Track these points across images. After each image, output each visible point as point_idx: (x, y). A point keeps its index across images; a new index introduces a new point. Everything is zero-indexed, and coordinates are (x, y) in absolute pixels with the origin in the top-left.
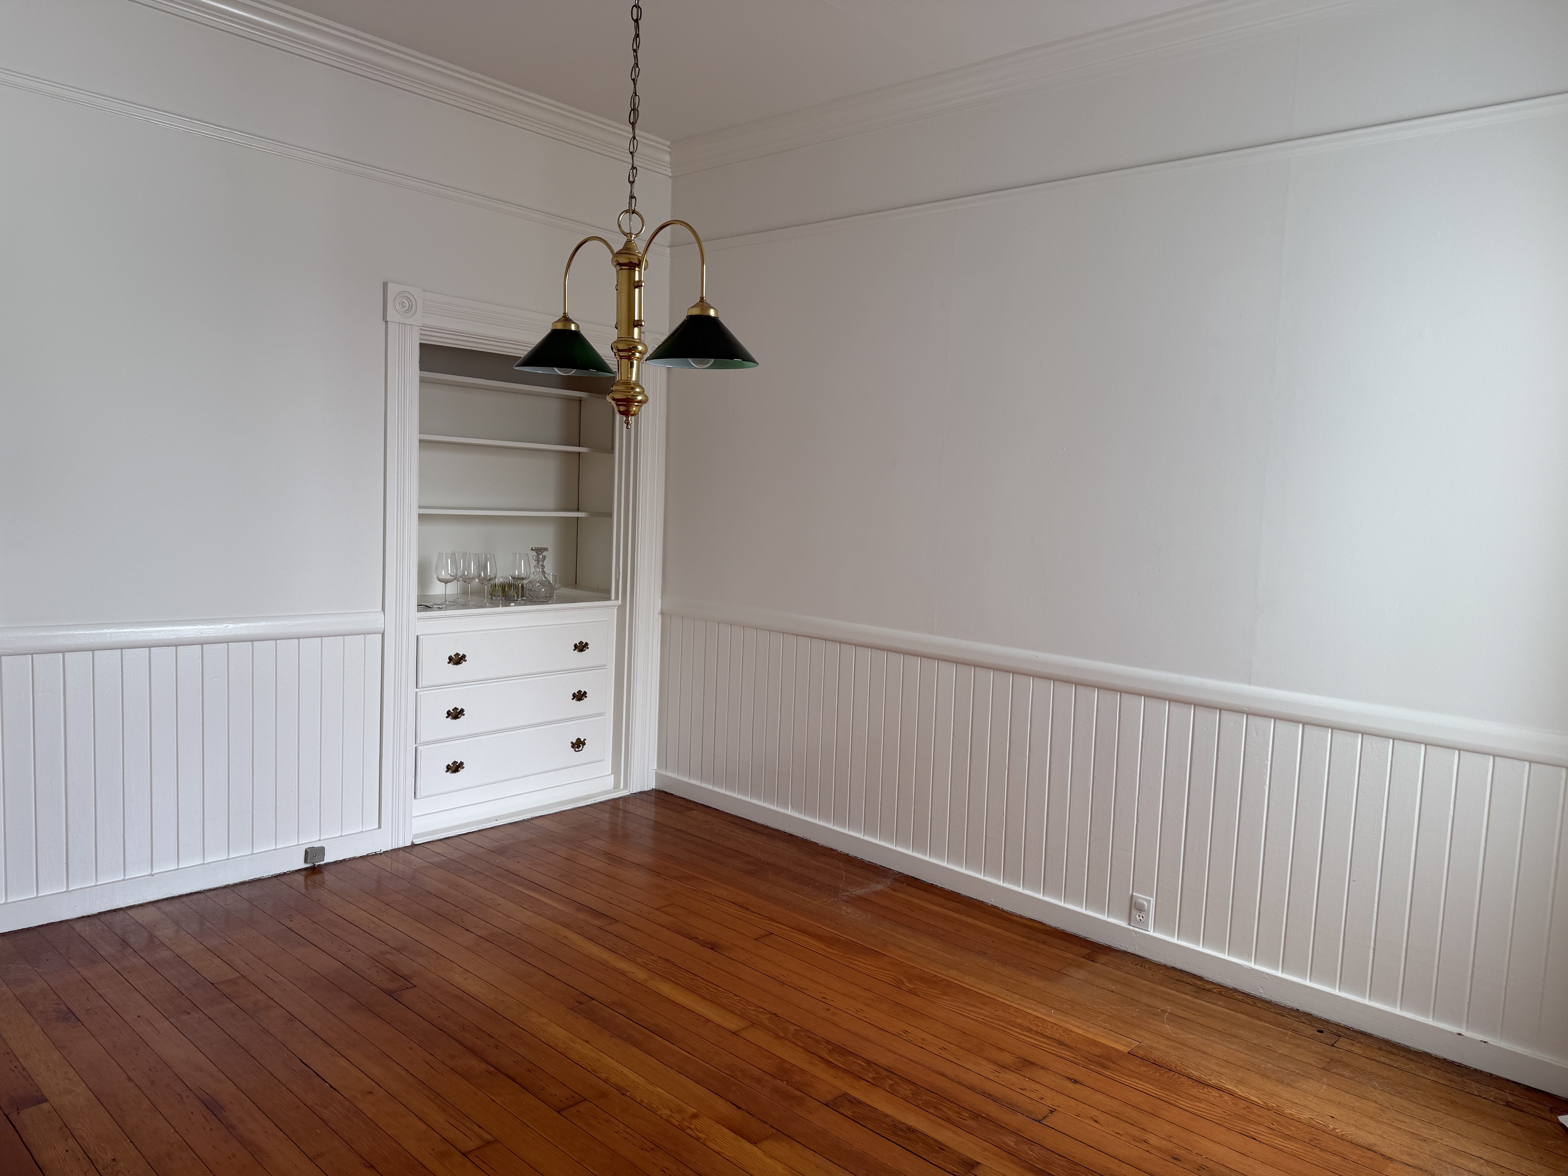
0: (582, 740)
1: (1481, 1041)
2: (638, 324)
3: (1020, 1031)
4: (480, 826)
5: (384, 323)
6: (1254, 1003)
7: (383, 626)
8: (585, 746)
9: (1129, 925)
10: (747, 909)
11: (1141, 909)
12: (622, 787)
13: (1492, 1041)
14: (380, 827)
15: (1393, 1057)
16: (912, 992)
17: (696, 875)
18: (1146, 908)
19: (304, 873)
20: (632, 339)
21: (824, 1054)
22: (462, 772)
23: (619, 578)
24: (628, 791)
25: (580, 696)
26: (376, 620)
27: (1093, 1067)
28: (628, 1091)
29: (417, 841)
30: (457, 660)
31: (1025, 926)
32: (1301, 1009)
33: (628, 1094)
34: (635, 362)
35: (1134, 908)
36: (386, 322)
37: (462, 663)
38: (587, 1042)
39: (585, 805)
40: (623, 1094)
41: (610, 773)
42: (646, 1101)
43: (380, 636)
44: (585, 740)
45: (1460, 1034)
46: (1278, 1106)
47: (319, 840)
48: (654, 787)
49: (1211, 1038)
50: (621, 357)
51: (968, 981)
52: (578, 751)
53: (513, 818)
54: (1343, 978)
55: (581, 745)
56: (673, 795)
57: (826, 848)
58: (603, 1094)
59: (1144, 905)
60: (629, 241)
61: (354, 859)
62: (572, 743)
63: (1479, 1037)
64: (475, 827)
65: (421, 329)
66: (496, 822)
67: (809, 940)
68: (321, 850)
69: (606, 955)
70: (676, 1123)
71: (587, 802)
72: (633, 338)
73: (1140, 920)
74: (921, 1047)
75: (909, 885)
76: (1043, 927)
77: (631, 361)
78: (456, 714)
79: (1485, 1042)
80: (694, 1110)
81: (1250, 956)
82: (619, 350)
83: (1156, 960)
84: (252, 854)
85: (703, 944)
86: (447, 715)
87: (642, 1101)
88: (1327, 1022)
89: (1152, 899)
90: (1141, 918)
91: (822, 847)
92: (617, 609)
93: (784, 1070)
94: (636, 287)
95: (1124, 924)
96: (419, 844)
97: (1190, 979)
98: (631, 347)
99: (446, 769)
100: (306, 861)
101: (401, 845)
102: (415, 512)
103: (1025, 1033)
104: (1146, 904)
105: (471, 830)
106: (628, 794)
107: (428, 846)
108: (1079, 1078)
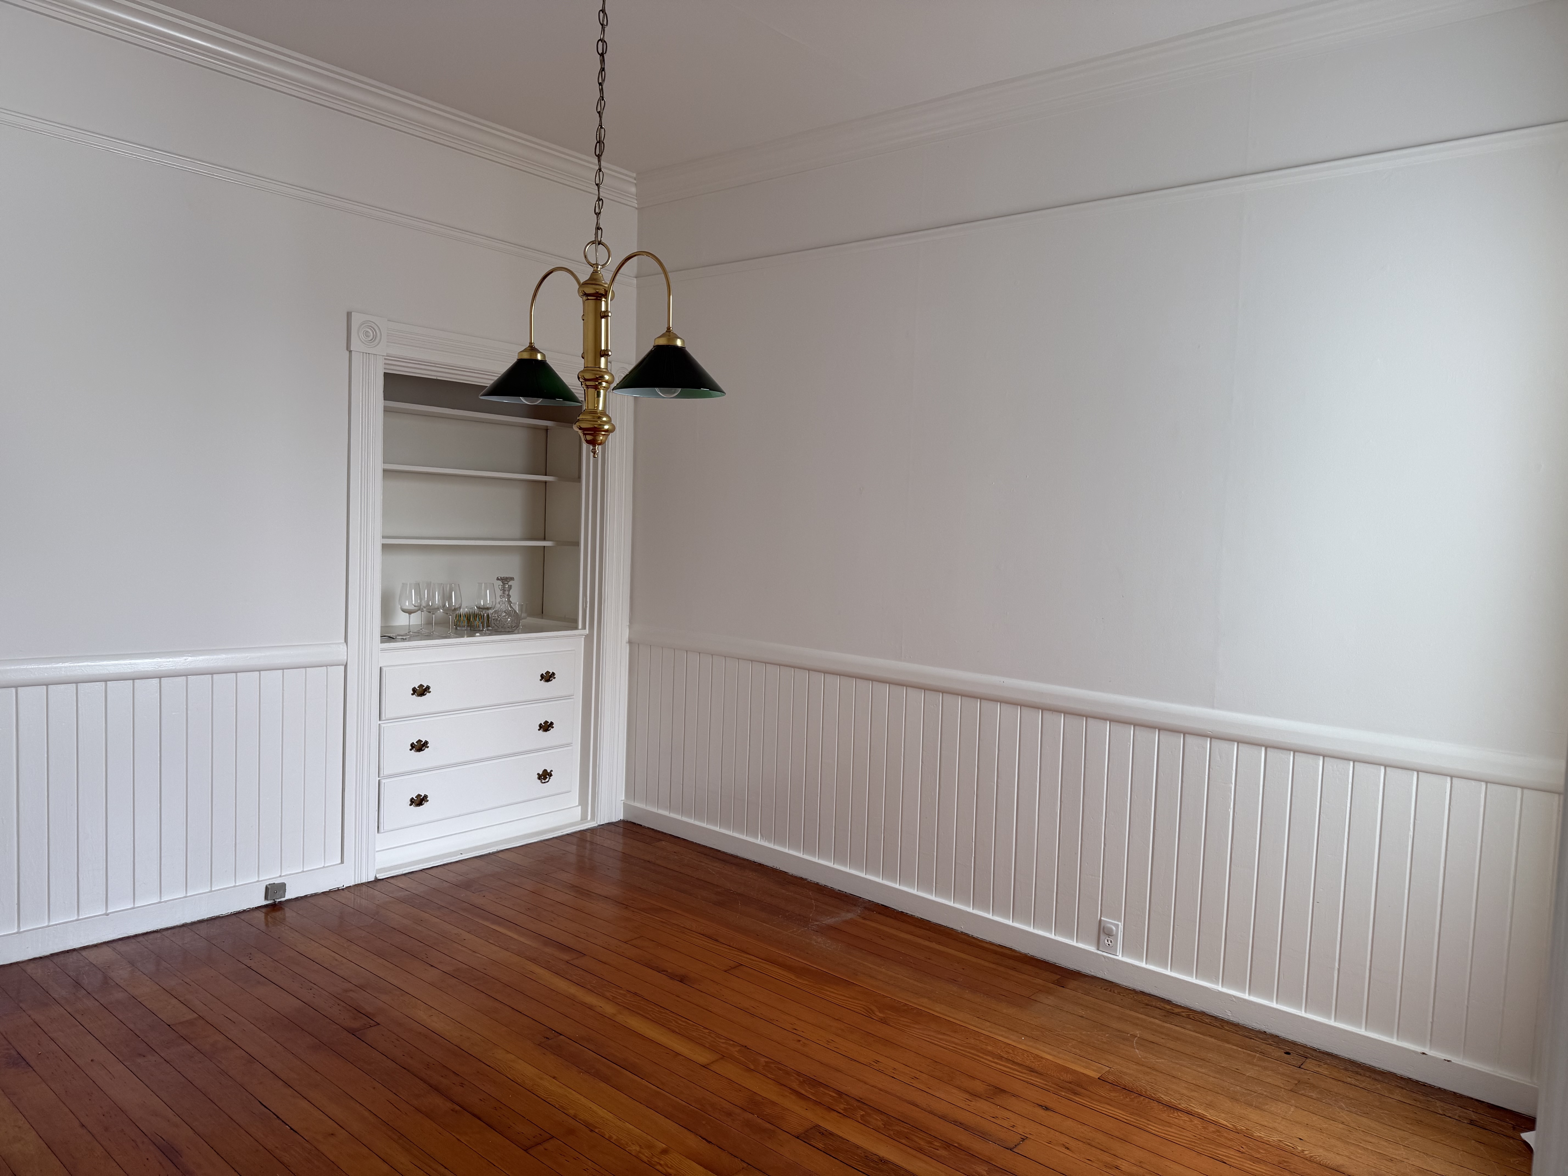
0: (549, 771)
1: (1445, 1060)
2: (605, 354)
3: (990, 1059)
4: (445, 860)
5: (348, 353)
6: (1222, 1026)
7: (346, 657)
8: (551, 777)
9: (1098, 949)
10: (717, 941)
11: (1109, 934)
12: (589, 818)
13: (1455, 1060)
14: (342, 862)
15: (1359, 1077)
16: (884, 1021)
17: (664, 906)
18: (1114, 933)
19: (264, 910)
20: (598, 369)
21: (795, 1086)
22: (426, 805)
23: (586, 607)
24: (595, 822)
25: (546, 727)
26: (339, 652)
27: (1063, 1094)
28: (596, 1127)
29: (380, 876)
30: (421, 691)
31: (996, 953)
32: (1268, 1031)
33: (597, 1131)
34: (602, 391)
35: (1103, 933)
36: (350, 352)
37: (426, 694)
38: (554, 1078)
39: (551, 837)
40: (592, 1131)
41: (577, 804)
42: (615, 1137)
43: (343, 667)
44: (552, 771)
45: (1424, 1053)
46: (1247, 1129)
47: (280, 876)
48: (622, 818)
49: (1180, 1062)
50: (588, 387)
51: (939, 1009)
52: (545, 783)
53: (477, 852)
54: (1309, 1000)
55: (547, 776)
56: (641, 825)
57: (796, 877)
58: (571, 1132)
59: (1112, 929)
60: (595, 272)
61: (316, 895)
62: (538, 774)
63: (1442, 1055)
64: (439, 861)
65: (385, 359)
66: (462, 855)
67: (780, 971)
68: (282, 887)
69: (573, 990)
70: (645, 1159)
71: (553, 835)
72: (600, 368)
73: (1109, 945)
74: (893, 1077)
75: (879, 913)
76: (1013, 953)
77: (598, 390)
78: (420, 746)
79: (1448, 1061)
80: (664, 1145)
81: (1217, 978)
82: (586, 380)
83: (1125, 984)
84: (211, 891)
85: (672, 976)
86: (411, 748)
87: (611, 1137)
88: (1294, 1043)
90: (1110, 943)
91: (792, 876)
92: (585, 638)
93: (754, 1104)
94: (602, 317)
95: (1092, 949)
96: (383, 879)
97: (1159, 1003)
98: (597, 376)
99: (410, 803)
100: (266, 898)
101: (364, 881)
102: (379, 542)
103: (996, 1060)
104: (1114, 928)
105: (436, 864)
106: (596, 825)
107: (392, 881)
108: (1049, 1105)
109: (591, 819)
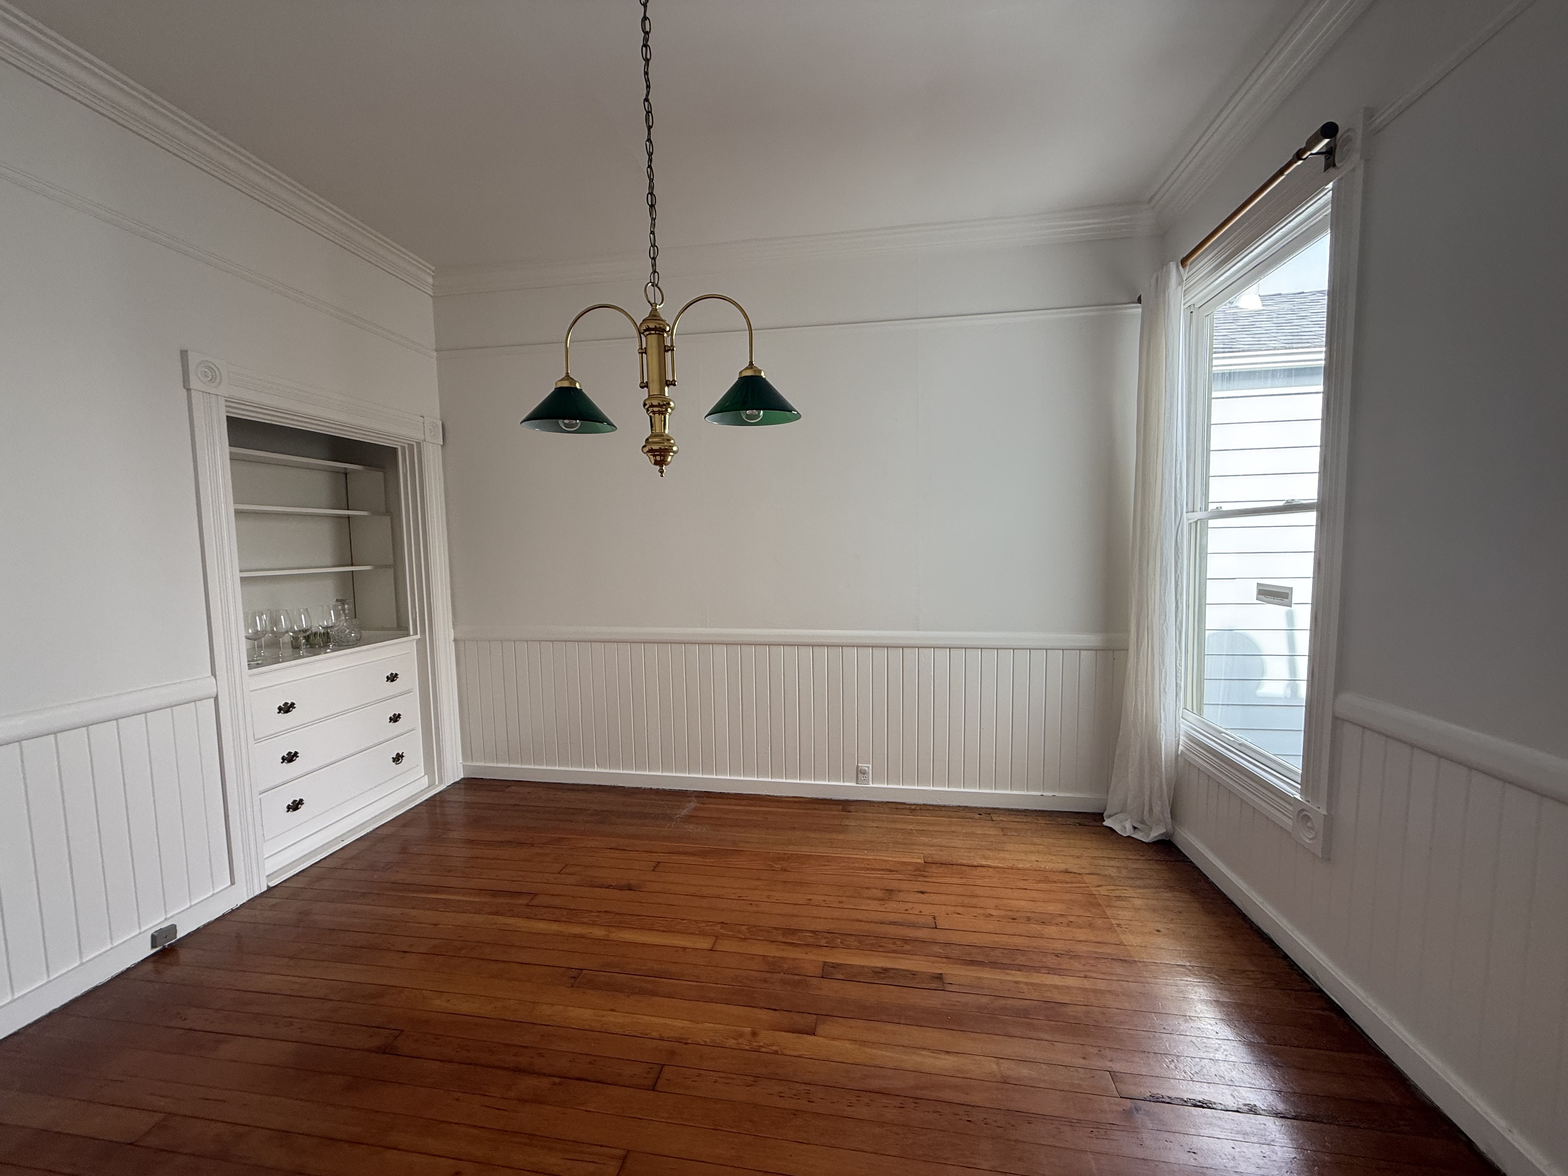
0: (401, 754)
1: (1053, 796)
2: (672, 383)
3: (866, 872)
4: (330, 851)
5: (185, 391)
6: (941, 809)
7: (215, 690)
8: (403, 758)
9: (857, 784)
11: (864, 773)
12: (437, 783)
13: (1057, 794)
14: (233, 883)
16: (784, 870)
17: (560, 836)
18: (867, 772)
19: (152, 959)
20: (663, 396)
21: (781, 938)
22: (303, 808)
23: (416, 616)
24: (443, 786)
25: (395, 718)
26: (208, 685)
27: (921, 879)
28: (687, 1039)
29: (272, 884)
30: (287, 708)
31: (794, 802)
32: (962, 805)
33: (689, 1041)
34: (667, 416)
35: (860, 773)
36: (189, 390)
37: (292, 710)
38: (612, 1010)
39: (415, 805)
40: (686, 1044)
41: (423, 774)
42: (708, 1040)
43: (212, 700)
44: (403, 753)
45: (1042, 795)
46: (1014, 865)
47: (166, 919)
48: (462, 777)
49: (948, 837)
50: (654, 412)
51: (805, 850)
52: (399, 764)
53: (357, 835)
56: (483, 779)
57: (633, 788)
58: (672, 1053)
59: (866, 770)
60: (654, 310)
61: (209, 924)
62: (393, 758)
63: (1050, 794)
64: (327, 852)
65: (226, 401)
66: (343, 842)
67: (687, 858)
68: (173, 929)
69: (554, 927)
70: (747, 1048)
71: (415, 803)
72: (665, 395)
74: (828, 907)
75: (709, 798)
76: (804, 800)
77: (664, 415)
78: (290, 758)
80: (749, 1029)
81: (930, 784)
82: (652, 406)
83: (877, 800)
84: (82, 964)
85: (621, 888)
86: (282, 761)
87: (705, 1042)
88: (982, 808)
91: (629, 788)
92: (416, 642)
93: (773, 965)
94: (667, 351)
95: (854, 784)
96: (276, 886)
97: (901, 806)
98: (665, 403)
99: (287, 810)
100: (153, 947)
101: (257, 893)
102: (238, 575)
103: (869, 872)
105: (322, 856)
106: (445, 787)
107: (284, 885)
108: (922, 890)
109: (439, 783)
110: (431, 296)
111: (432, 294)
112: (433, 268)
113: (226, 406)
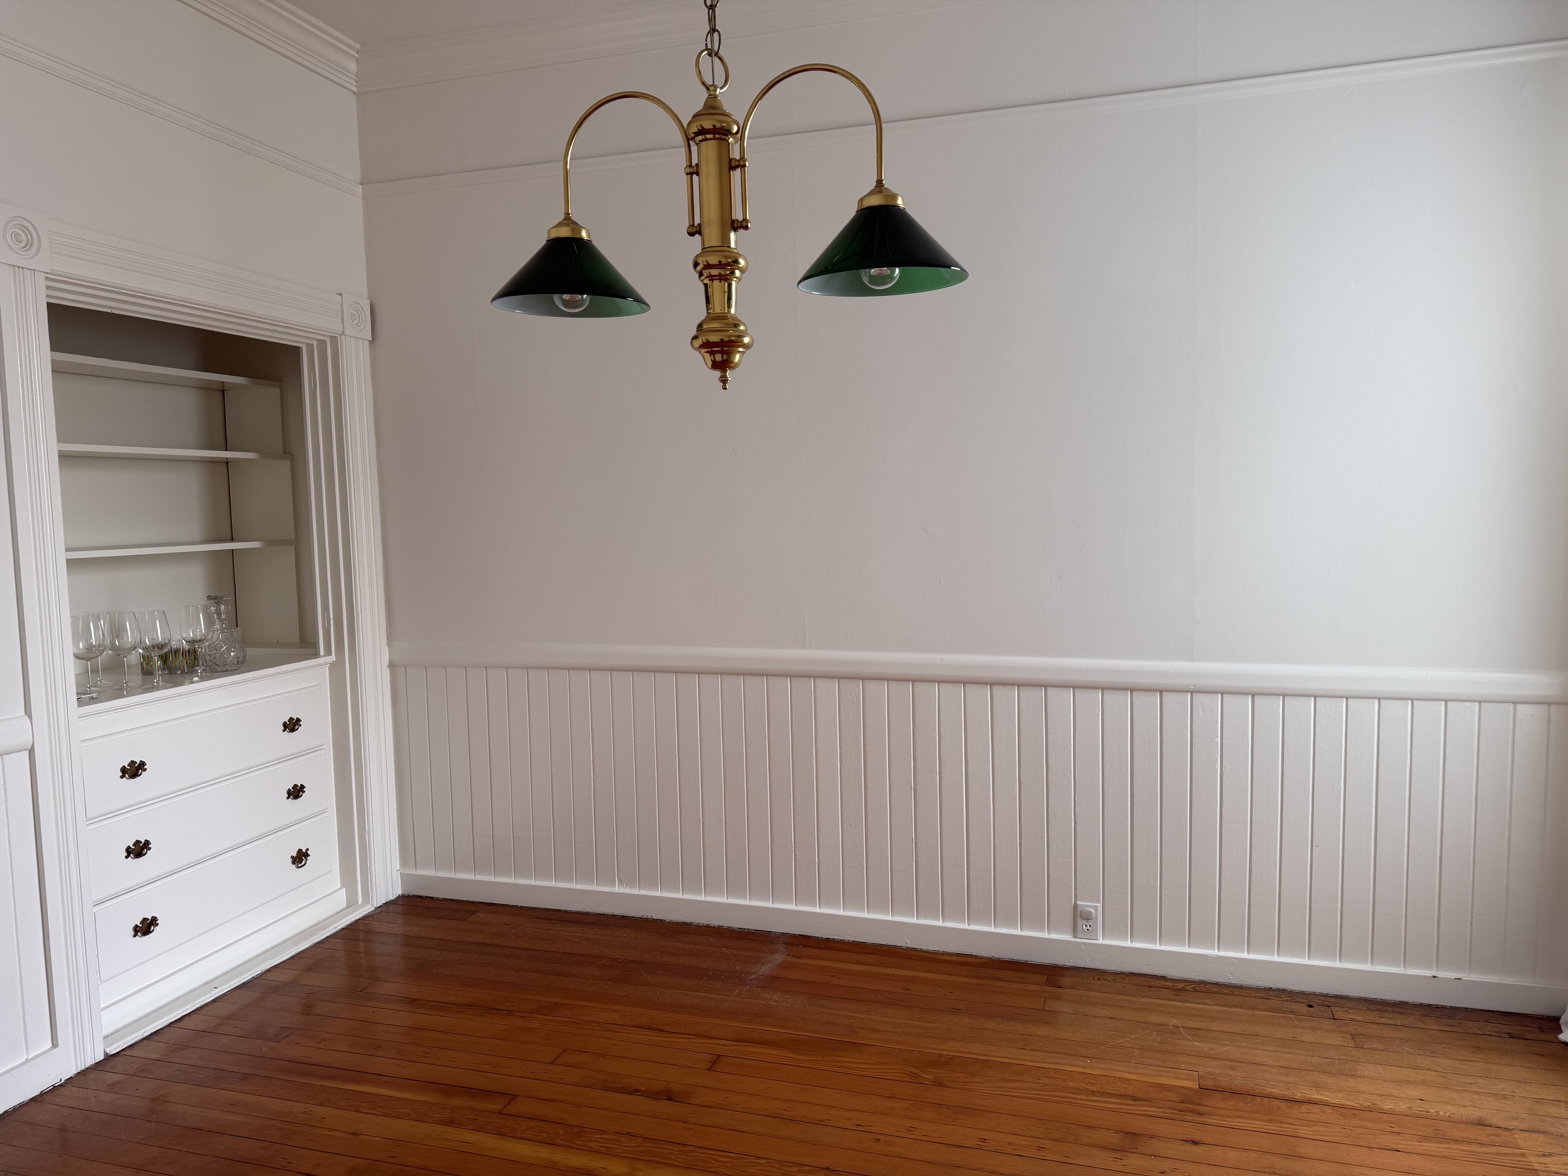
0: (304, 851)
1: (1456, 979)
2: (740, 226)
3: (1084, 1097)
4: (196, 1002)
6: (1233, 992)
7: (31, 737)
8: (308, 858)
9: (1075, 937)
10: (661, 1030)
11: (1087, 917)
12: (360, 901)
13: (1464, 976)
14: (55, 1045)
15: (1387, 1015)
16: (938, 1083)
17: (557, 1000)
18: (1094, 916)
20: (728, 249)
22: (157, 931)
23: (329, 625)
24: (370, 905)
25: (296, 792)
26: (20, 730)
27: (1191, 1118)
29: (113, 1049)
30: (133, 770)
31: (962, 964)
32: (1273, 986)
34: (734, 283)
35: (1080, 918)
37: (141, 774)
39: (324, 937)
41: (340, 886)
43: (26, 753)
44: (308, 849)
45: (1434, 977)
46: (1373, 1104)
48: (400, 893)
49: (1244, 1044)
50: (711, 278)
51: (976, 1051)
52: (301, 867)
53: (237, 980)
54: (1312, 947)
55: (303, 858)
56: (433, 898)
57: (678, 923)
59: (1091, 913)
60: (712, 97)
61: (22, 1106)
62: (292, 857)
63: (1452, 975)
64: (189, 1006)
65: (46, 281)
66: (217, 991)
67: (768, 1051)
69: (543, 1153)
71: (326, 933)
72: (729, 247)
73: (1088, 930)
74: (1018, 1155)
75: (806, 946)
76: (978, 961)
77: (729, 282)
78: (138, 850)
79: (1459, 979)
81: (1212, 944)
82: (708, 266)
83: (1111, 969)
85: (654, 1095)
86: (126, 855)
88: (1314, 994)
89: (1099, 905)
90: (1089, 928)
91: (671, 923)
92: (329, 668)
94: (732, 168)
95: (1068, 937)
96: (117, 1053)
97: (1157, 982)
98: (730, 260)
99: (133, 933)
101: (90, 1064)
102: (63, 556)
103: (1091, 1098)
104: (1092, 911)
105: (185, 1011)
106: (373, 909)
107: (128, 1053)
108: (1195, 1137)
109: (362, 902)
110: (355, 93)
111: (355, 89)
112: (358, 46)
113: (48, 287)
